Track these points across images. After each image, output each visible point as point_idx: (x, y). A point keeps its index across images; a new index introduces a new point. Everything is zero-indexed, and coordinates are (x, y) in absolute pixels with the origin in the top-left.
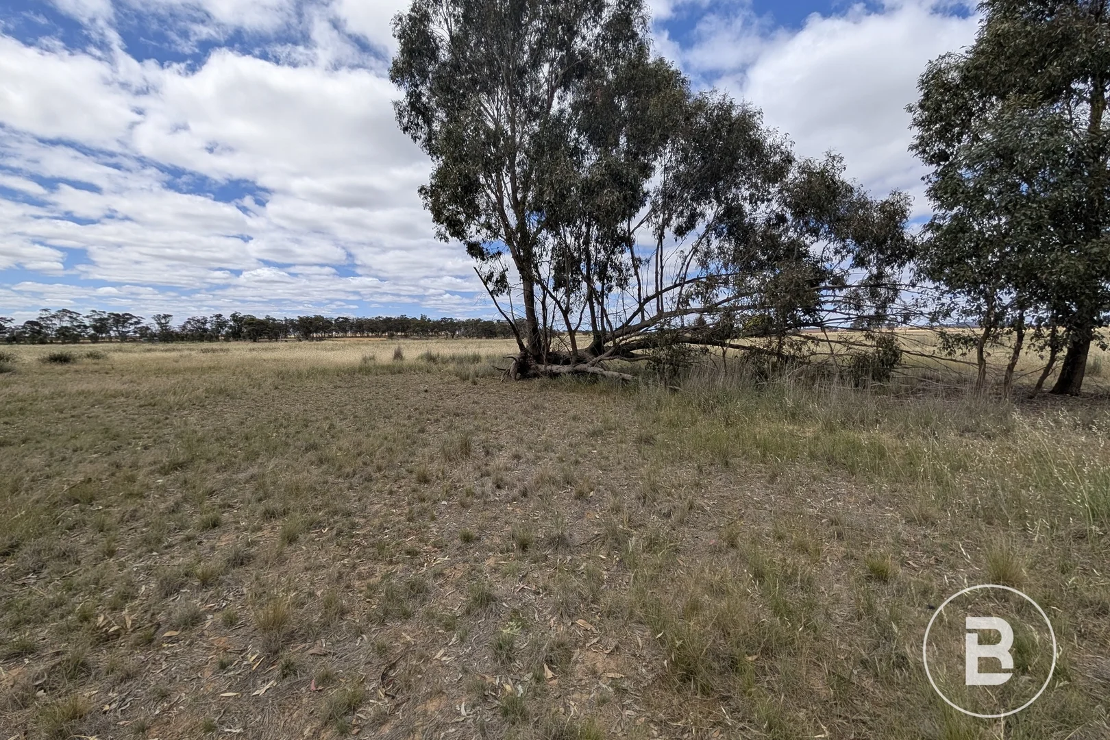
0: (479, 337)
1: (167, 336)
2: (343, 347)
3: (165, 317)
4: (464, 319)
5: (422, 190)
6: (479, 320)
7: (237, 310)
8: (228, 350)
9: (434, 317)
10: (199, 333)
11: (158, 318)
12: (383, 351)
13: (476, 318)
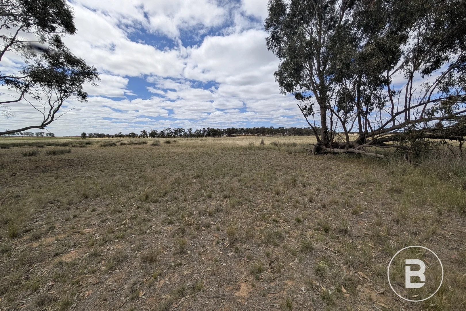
0: (295, 135)
1: (191, 135)
2: (242, 139)
3: (191, 129)
4: (288, 127)
5: (275, 74)
6: (296, 128)
7: (209, 126)
8: (207, 140)
9: (276, 127)
10: (199, 135)
11: (189, 130)
12: (256, 141)
13: (294, 127)
